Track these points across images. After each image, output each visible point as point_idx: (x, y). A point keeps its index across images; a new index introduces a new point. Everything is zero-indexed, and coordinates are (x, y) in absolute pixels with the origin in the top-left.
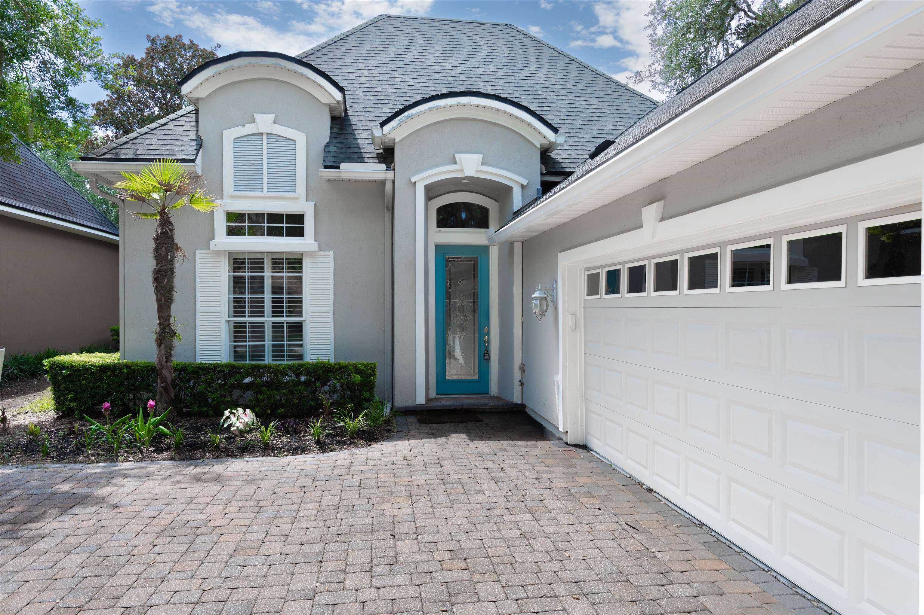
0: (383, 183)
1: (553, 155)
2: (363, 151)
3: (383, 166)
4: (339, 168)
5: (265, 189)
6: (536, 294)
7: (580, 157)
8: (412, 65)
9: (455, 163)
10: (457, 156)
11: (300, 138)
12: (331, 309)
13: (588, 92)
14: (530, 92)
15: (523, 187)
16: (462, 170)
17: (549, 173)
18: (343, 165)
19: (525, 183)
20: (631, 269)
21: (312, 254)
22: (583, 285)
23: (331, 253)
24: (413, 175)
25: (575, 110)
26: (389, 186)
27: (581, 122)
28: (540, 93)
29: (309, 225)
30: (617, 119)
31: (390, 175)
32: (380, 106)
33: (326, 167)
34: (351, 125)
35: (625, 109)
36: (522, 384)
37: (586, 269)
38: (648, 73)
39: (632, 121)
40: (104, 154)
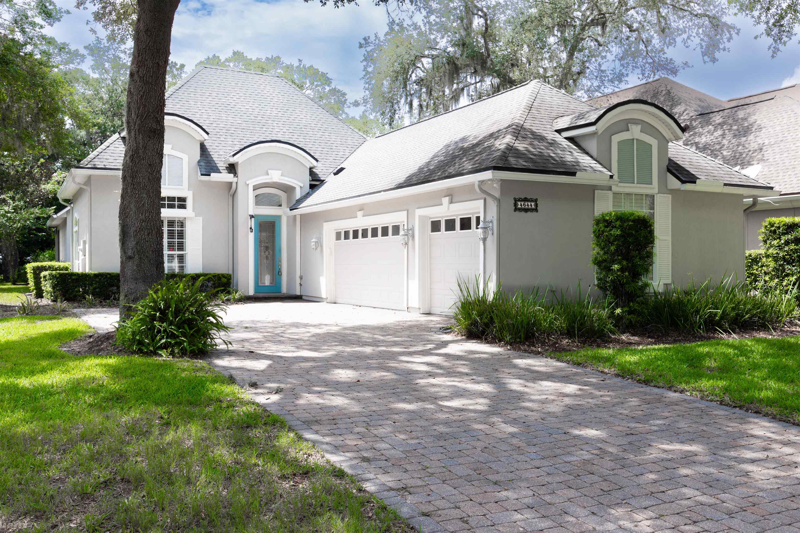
0: (231, 183)
1: (314, 170)
2: (218, 165)
3: (232, 175)
4: (210, 175)
5: (167, 184)
6: (314, 240)
7: (328, 171)
8: (229, 107)
9: (268, 174)
10: (269, 171)
11: (185, 158)
12: (201, 247)
13: (329, 129)
14: (298, 129)
15: (301, 187)
16: (271, 179)
17: (313, 180)
18: (212, 174)
19: (302, 185)
20: (354, 231)
21: (191, 219)
22: (334, 236)
23: (201, 218)
24: (248, 180)
25: (323, 142)
26: (234, 186)
27: (327, 150)
28: (304, 129)
29: (189, 203)
30: (345, 148)
31: (235, 180)
32: (219, 136)
33: (202, 175)
34: (207, 149)
35: (350, 142)
36: (301, 285)
37: (335, 230)
38: (362, 101)
39: (353, 150)
40: (87, 165)
